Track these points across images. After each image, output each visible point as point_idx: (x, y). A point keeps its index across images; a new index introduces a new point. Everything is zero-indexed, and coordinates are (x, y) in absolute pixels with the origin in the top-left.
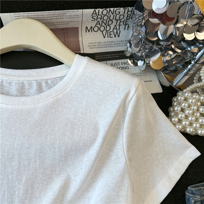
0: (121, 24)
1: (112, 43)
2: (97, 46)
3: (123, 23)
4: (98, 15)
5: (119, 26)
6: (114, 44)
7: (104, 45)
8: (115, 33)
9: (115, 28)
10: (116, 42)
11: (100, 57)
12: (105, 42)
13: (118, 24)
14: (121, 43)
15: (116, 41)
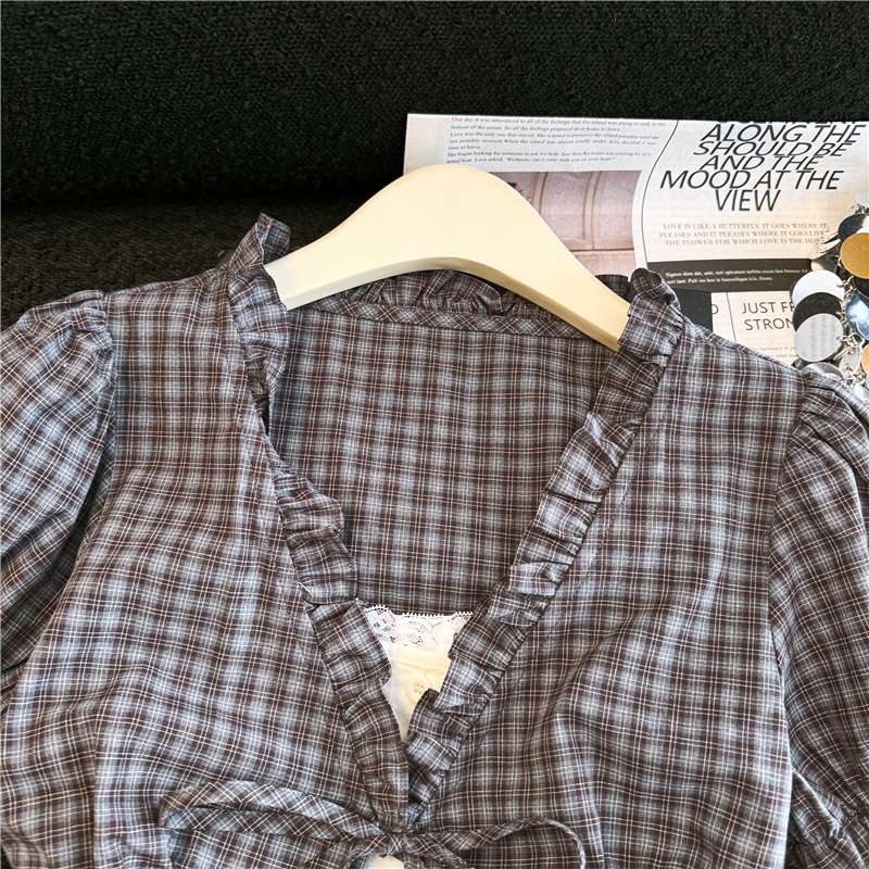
0: (788, 169)
1: (745, 230)
2: (693, 238)
3: (797, 165)
5: (779, 174)
6: (755, 234)
7: (718, 235)
8: (760, 196)
9: (765, 179)
10: (761, 226)
11: (705, 277)
12: (721, 226)
14: (779, 230)
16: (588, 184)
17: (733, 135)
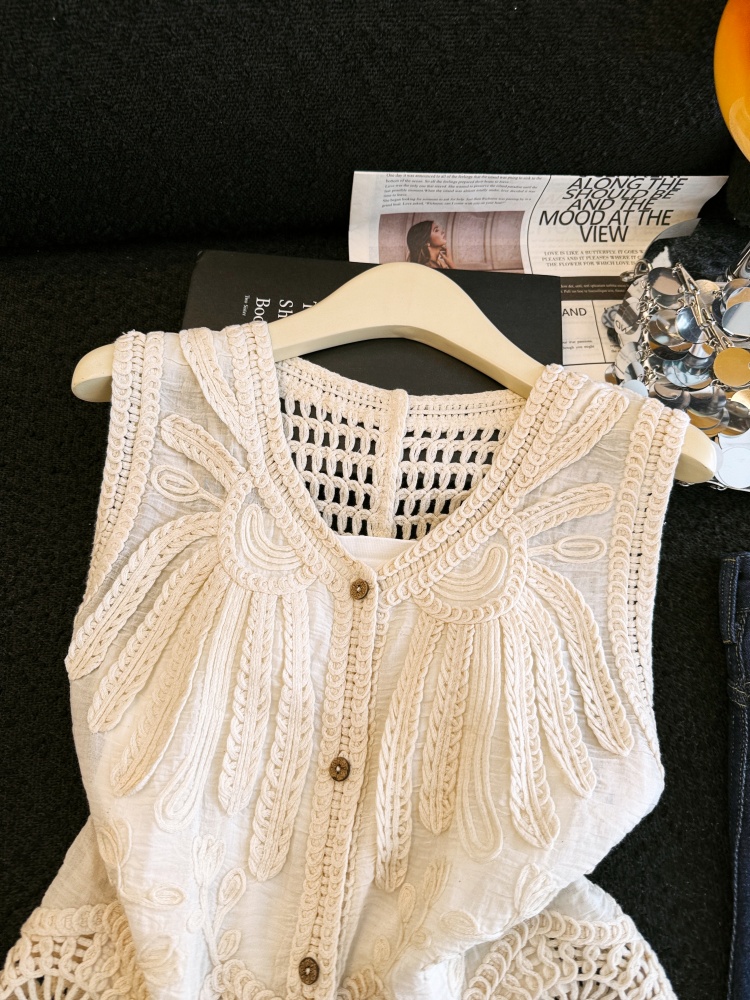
0: (631, 209)
1: (605, 255)
2: (566, 261)
3: (639, 205)
5: (626, 213)
6: (612, 257)
7: (585, 259)
8: (614, 231)
9: (616, 217)
10: (614, 252)
11: (576, 289)
12: (587, 252)
14: (630, 255)
15: (616, 249)
16: (486, 222)
17: (591, 185)
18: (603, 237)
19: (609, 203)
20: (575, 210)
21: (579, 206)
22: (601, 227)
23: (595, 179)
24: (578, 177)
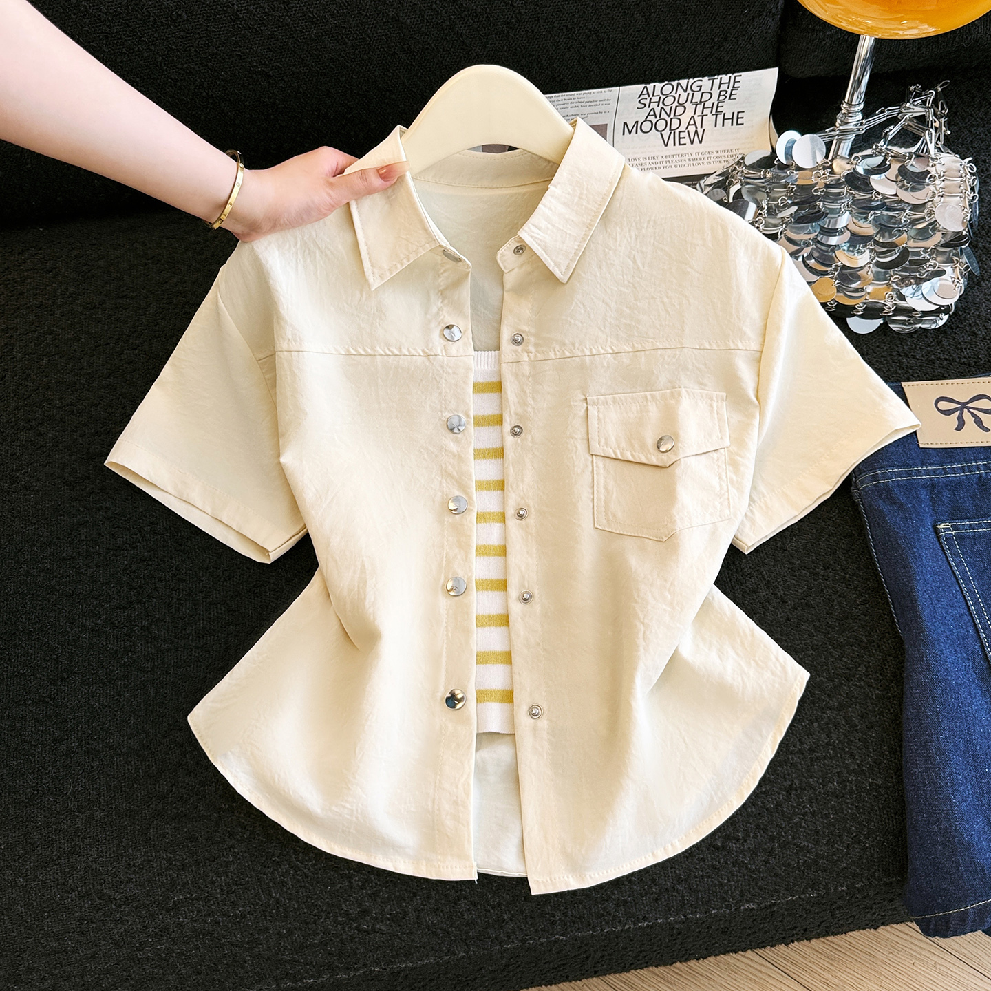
0: (704, 114)
1: (683, 158)
2: (648, 166)
3: (710, 109)
4: (653, 95)
5: (701, 117)
6: (689, 160)
7: (665, 163)
8: (692, 135)
9: (692, 122)
10: (694, 154)
13: (699, 112)
14: (706, 156)
15: (694, 151)
17: (658, 92)
18: (682, 141)
19: (680, 110)
20: (652, 118)
21: (655, 114)
22: (680, 132)
23: (659, 85)
24: (643, 85)
